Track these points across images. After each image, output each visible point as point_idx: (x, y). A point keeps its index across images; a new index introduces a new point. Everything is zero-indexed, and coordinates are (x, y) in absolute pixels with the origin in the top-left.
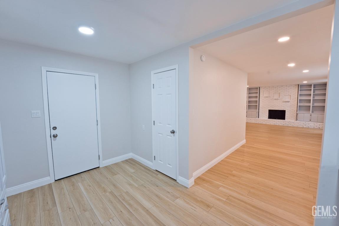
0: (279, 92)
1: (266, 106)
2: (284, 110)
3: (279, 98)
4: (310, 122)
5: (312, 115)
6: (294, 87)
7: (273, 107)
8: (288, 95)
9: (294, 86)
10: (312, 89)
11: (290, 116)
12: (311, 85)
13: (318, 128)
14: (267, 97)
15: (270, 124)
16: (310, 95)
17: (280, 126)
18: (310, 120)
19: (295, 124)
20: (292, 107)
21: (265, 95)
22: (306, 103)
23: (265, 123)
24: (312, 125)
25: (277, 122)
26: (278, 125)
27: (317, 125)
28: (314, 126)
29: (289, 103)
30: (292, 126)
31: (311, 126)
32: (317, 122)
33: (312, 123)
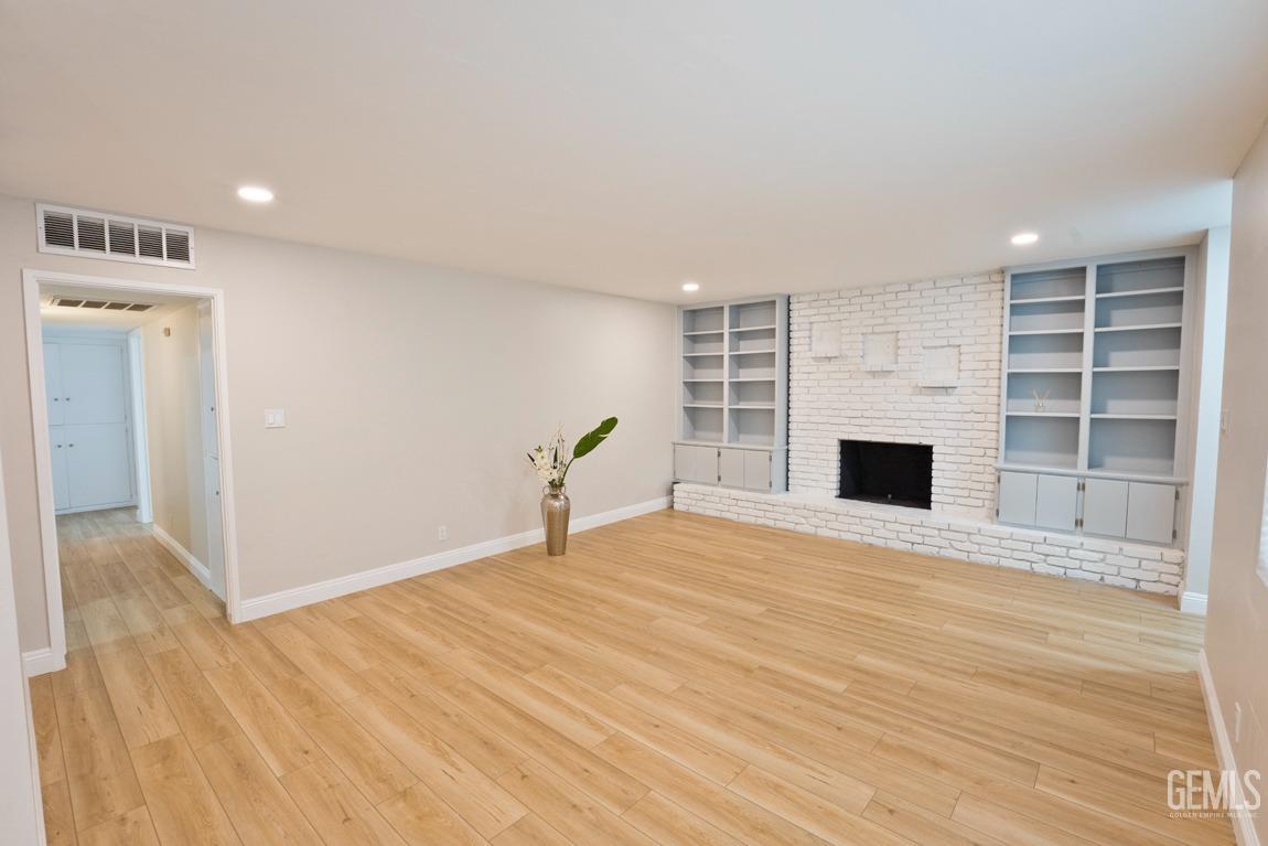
0: (894, 328)
1: (825, 420)
2: (925, 442)
3: (894, 367)
4: (1077, 539)
5: (1088, 482)
6: (979, 288)
7: (862, 421)
8: (944, 342)
9: (976, 280)
10: (1090, 296)
11: (964, 484)
12: (1083, 270)
13: (1132, 585)
14: (829, 359)
15: (835, 534)
16: (1075, 340)
17: (892, 550)
18: (1079, 523)
19: (984, 549)
20: (968, 426)
21: (822, 348)
22: (1050, 398)
23: (812, 530)
24: (1089, 557)
25: (875, 524)
26: (880, 543)
27: (1120, 560)
28: (1099, 567)
29: (952, 399)
30: (963, 556)
31: (1086, 566)
32: (1125, 539)
33: (1089, 542)
